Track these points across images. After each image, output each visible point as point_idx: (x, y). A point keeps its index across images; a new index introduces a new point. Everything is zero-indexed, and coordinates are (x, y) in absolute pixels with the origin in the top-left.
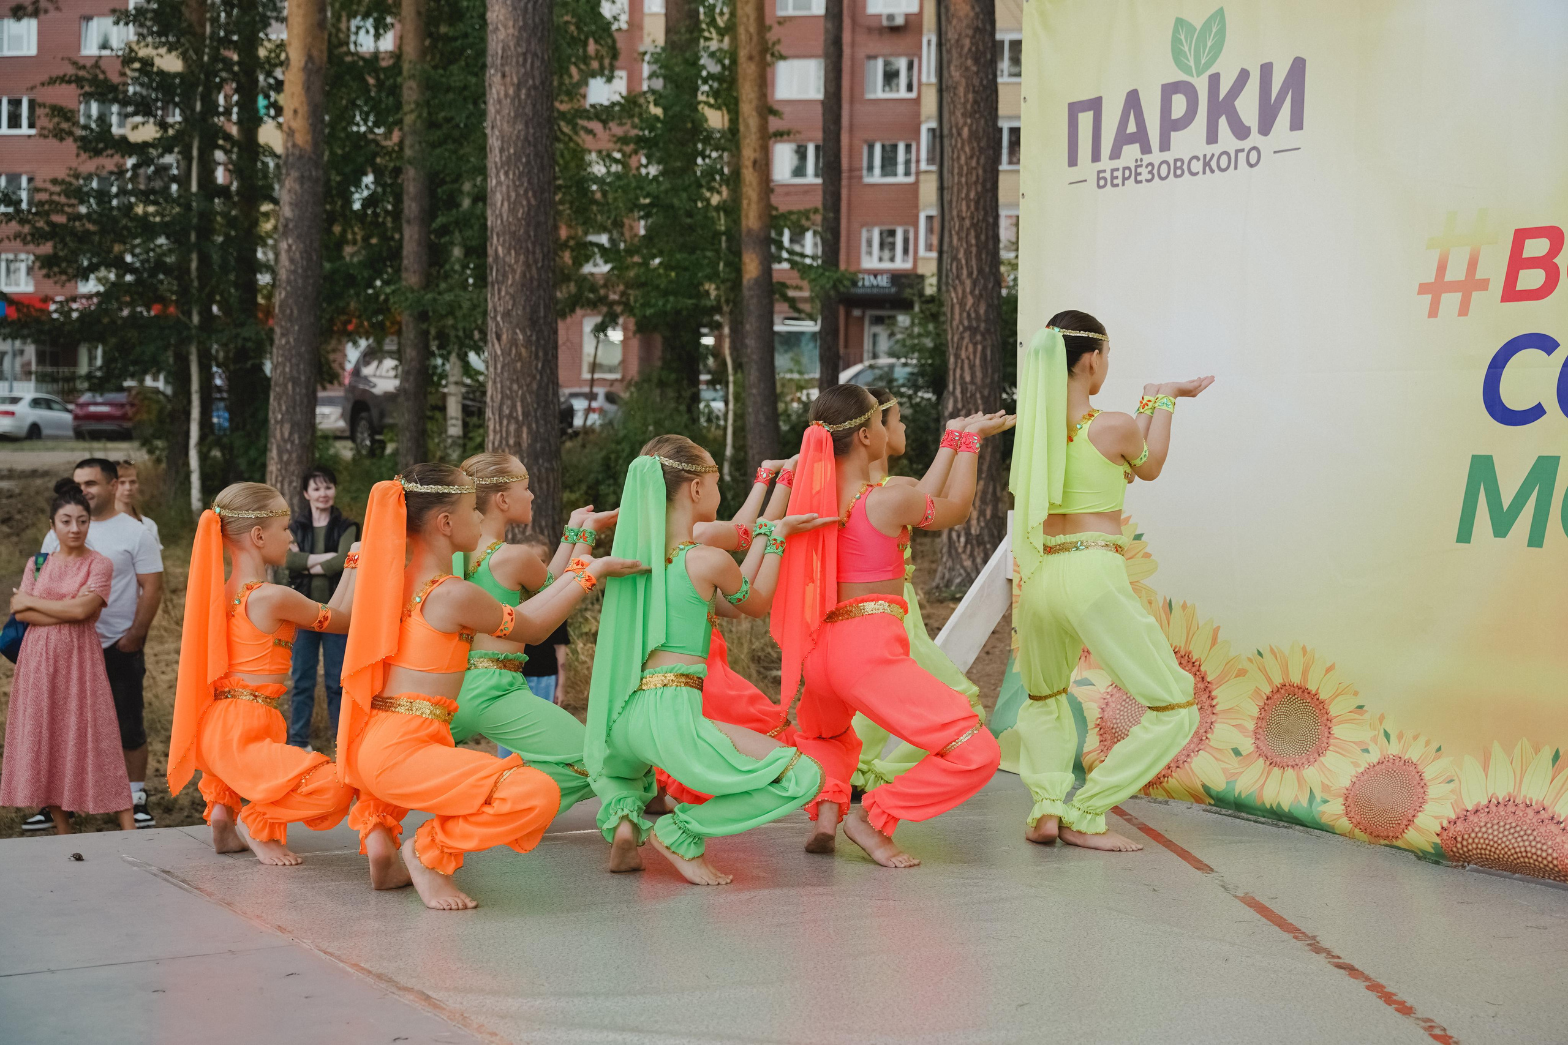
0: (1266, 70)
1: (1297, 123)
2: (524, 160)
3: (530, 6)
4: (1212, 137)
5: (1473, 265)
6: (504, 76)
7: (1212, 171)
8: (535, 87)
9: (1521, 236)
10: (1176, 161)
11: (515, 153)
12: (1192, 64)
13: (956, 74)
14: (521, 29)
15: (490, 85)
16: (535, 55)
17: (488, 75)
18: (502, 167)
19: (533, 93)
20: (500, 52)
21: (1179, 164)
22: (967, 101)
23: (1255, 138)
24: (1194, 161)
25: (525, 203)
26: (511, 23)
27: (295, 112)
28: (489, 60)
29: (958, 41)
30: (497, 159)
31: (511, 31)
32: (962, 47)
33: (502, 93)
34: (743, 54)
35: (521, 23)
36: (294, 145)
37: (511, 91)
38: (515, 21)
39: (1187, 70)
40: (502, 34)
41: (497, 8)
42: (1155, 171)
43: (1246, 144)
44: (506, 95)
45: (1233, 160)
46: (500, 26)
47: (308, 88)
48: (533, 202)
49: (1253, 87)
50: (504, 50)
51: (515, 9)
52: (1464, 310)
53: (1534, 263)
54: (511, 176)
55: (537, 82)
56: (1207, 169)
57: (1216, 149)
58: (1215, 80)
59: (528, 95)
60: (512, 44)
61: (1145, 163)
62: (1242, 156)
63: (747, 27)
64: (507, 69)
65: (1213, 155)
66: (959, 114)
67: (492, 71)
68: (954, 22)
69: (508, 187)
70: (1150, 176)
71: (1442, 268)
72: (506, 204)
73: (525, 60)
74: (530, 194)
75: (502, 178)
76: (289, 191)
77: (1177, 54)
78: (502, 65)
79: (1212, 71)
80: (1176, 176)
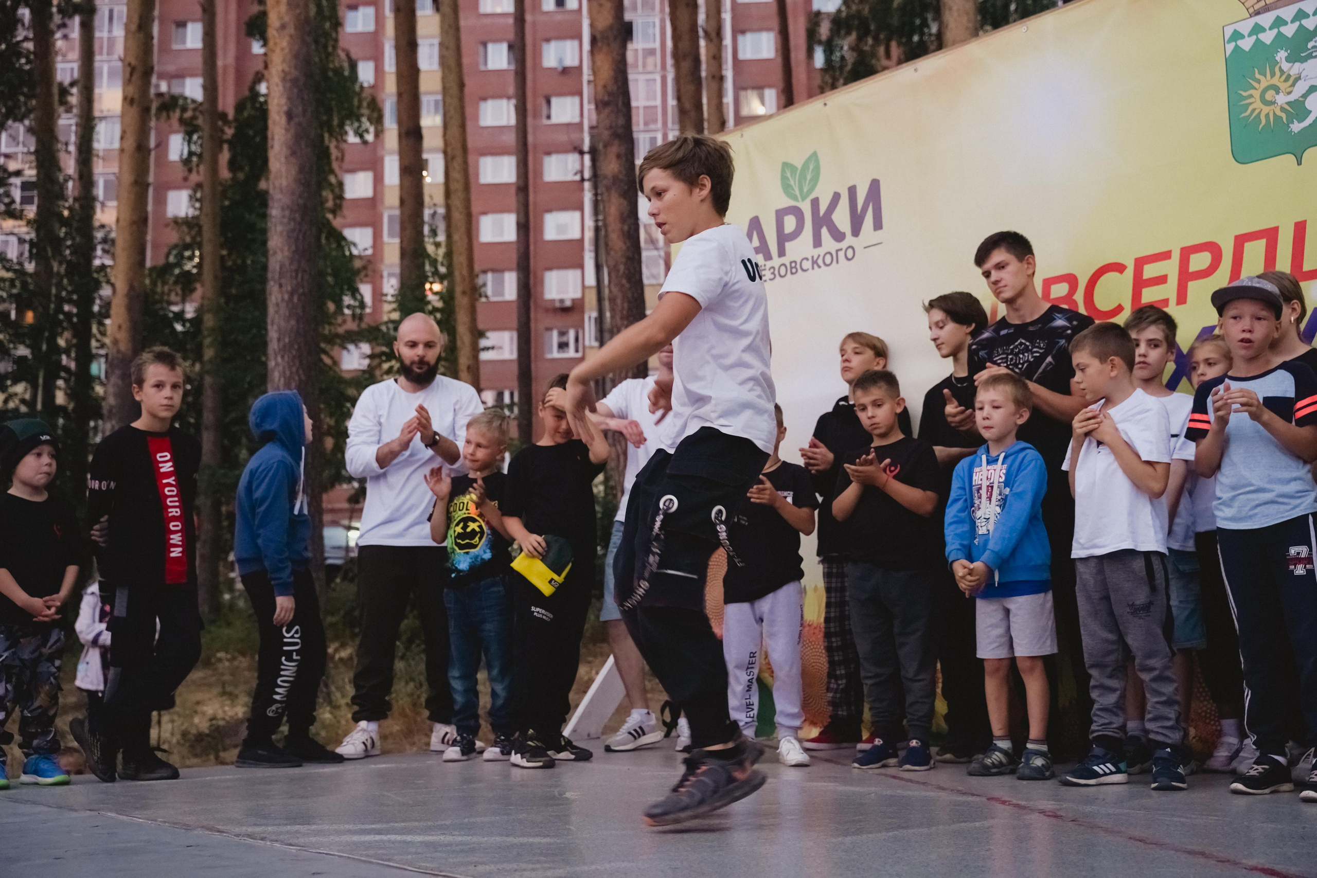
0: (852, 191)
1: (878, 225)
2: (296, 347)
3: (301, 237)
4: (817, 243)
6: (281, 286)
7: (819, 267)
8: (304, 294)
9: (1048, 283)
10: (791, 263)
11: (290, 342)
12: (797, 193)
13: (615, 290)
14: (295, 252)
15: (270, 294)
16: (304, 271)
17: (268, 287)
18: (280, 350)
19: (303, 298)
20: (278, 268)
21: (793, 265)
22: (623, 308)
23: (849, 240)
24: (805, 262)
25: (297, 378)
26: (286, 248)
27: (120, 327)
28: (270, 275)
29: (615, 266)
30: (276, 347)
31: (286, 253)
32: (618, 271)
33: (279, 300)
34: (458, 290)
35: (293, 248)
36: (118, 351)
37: (286, 297)
38: (290, 247)
39: (795, 198)
40: (279, 256)
41: (275, 237)
42: (776, 272)
43: (844, 245)
44: (283, 299)
45: (834, 257)
46: (278, 251)
47: (130, 309)
48: (303, 378)
49: (844, 202)
50: (281, 268)
51: (289, 237)
54: (286, 358)
55: (306, 290)
56: (815, 266)
57: (821, 251)
58: (815, 203)
59: (299, 300)
60: (287, 263)
61: (768, 267)
62: (841, 254)
63: (460, 272)
64: (283, 281)
65: (819, 256)
66: (618, 318)
67: (272, 283)
68: (612, 253)
69: (284, 368)
70: (772, 276)
72: (282, 380)
73: (297, 275)
74: (301, 372)
75: (279, 359)
76: (114, 386)
77: (787, 188)
78: (280, 278)
79: (813, 196)
80: (792, 273)
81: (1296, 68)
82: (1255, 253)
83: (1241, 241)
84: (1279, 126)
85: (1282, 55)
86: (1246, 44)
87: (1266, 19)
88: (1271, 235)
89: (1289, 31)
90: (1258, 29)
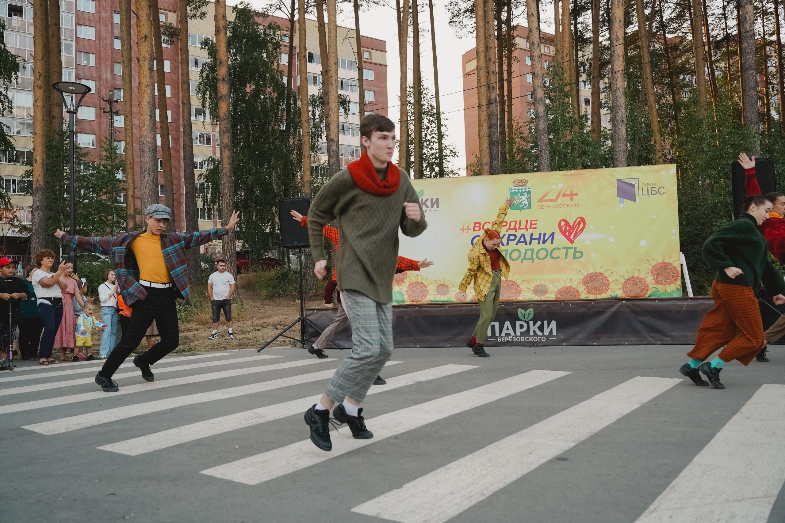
0: (432, 199)
1: (438, 206)
5: (468, 227)
9: (475, 223)
23: (430, 208)
27: (39, 175)
45: (426, 211)
49: (429, 200)
52: (467, 232)
53: (477, 227)
57: (423, 209)
58: (422, 199)
62: (428, 211)
71: (463, 227)
81: (521, 197)
82: (513, 224)
83: (511, 222)
84: (518, 205)
85: (519, 194)
86: (513, 191)
87: (517, 188)
88: (516, 222)
89: (520, 191)
90: (515, 189)
